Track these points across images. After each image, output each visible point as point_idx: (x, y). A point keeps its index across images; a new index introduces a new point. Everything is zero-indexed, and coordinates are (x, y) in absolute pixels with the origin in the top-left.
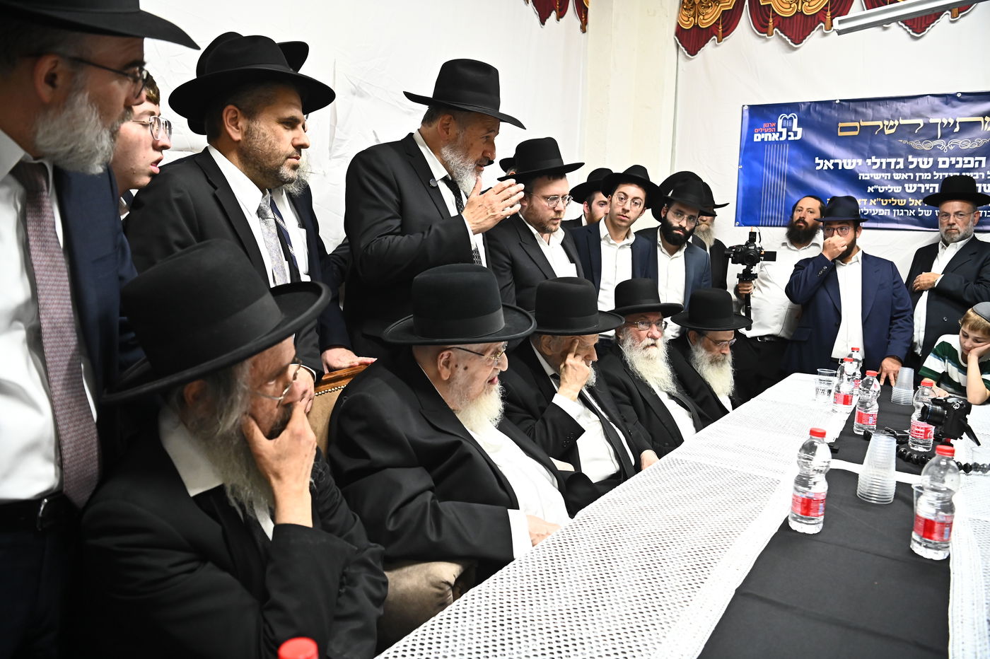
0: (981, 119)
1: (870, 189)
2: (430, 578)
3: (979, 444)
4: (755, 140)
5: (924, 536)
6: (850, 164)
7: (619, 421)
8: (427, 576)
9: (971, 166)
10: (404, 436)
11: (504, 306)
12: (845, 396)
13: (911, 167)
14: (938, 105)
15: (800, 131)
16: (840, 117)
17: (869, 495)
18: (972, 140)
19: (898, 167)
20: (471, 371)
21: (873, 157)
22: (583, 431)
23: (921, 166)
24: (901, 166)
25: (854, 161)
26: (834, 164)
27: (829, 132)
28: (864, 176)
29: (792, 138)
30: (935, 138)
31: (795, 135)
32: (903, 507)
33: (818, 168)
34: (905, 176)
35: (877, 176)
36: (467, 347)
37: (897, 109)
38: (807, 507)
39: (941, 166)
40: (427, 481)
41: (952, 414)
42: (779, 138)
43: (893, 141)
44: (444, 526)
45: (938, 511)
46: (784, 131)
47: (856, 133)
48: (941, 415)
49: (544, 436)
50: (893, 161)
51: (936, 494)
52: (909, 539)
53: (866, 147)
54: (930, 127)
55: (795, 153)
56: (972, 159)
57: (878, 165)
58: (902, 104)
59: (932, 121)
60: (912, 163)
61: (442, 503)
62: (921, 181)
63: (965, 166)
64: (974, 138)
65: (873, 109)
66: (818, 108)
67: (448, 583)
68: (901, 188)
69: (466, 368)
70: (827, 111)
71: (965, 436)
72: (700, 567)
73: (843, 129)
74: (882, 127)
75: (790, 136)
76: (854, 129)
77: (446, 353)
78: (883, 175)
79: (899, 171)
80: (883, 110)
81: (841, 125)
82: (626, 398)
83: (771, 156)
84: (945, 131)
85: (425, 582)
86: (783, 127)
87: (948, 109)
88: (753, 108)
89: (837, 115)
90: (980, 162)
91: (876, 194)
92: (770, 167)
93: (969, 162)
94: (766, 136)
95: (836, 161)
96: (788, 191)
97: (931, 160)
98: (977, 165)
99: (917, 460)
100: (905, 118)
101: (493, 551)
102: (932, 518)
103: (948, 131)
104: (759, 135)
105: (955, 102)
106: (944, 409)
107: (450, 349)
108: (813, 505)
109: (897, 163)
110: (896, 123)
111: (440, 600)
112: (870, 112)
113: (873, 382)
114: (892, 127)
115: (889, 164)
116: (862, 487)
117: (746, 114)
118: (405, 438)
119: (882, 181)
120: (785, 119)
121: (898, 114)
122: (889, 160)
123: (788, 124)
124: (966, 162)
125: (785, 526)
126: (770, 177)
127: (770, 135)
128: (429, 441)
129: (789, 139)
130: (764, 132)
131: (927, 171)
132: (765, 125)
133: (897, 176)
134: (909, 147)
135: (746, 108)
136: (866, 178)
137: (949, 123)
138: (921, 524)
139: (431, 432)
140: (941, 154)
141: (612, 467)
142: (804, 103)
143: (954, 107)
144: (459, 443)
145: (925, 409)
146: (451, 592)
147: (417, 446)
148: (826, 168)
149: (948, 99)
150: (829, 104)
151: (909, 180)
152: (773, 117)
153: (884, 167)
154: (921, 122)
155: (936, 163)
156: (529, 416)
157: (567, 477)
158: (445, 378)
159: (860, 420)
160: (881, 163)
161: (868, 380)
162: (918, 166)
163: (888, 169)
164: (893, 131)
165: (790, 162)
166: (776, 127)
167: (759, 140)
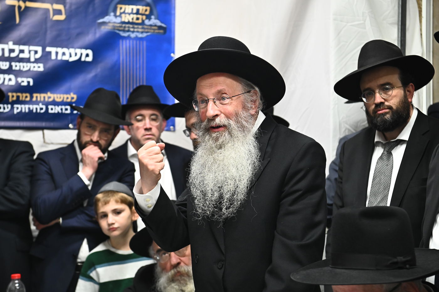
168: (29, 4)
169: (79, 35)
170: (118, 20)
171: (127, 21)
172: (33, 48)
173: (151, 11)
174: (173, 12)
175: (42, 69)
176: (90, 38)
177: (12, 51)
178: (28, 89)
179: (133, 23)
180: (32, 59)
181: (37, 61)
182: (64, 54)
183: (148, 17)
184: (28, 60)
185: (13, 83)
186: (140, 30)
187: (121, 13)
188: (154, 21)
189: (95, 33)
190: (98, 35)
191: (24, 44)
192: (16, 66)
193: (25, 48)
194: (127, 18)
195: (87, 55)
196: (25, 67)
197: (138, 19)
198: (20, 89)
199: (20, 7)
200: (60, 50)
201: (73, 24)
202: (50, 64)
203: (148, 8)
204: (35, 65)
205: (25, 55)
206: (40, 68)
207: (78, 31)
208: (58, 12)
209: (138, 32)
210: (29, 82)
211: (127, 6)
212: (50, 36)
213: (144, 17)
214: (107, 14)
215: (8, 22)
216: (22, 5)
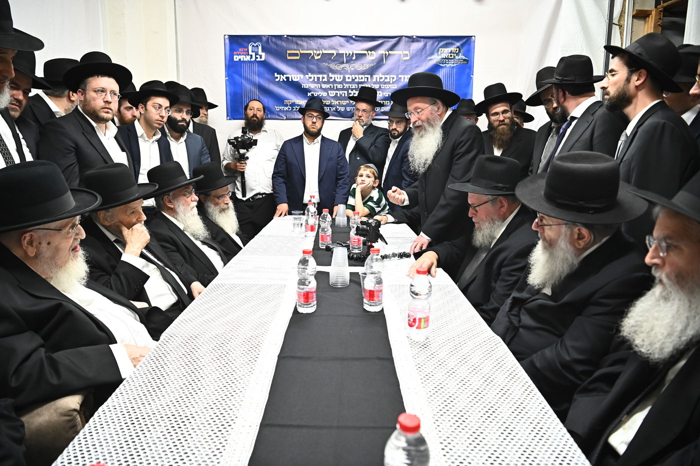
0: (366, 52)
1: (309, 94)
2: (59, 411)
3: (387, 244)
4: (235, 60)
5: (370, 300)
6: (296, 78)
7: (171, 266)
8: (56, 410)
9: (363, 80)
10: (10, 308)
11: (71, 190)
12: (311, 226)
13: (331, 80)
14: (343, 42)
15: (263, 54)
16: (288, 46)
17: (336, 284)
18: (363, 65)
19: (324, 80)
20: (53, 245)
21: (309, 74)
22: (148, 277)
23: (337, 80)
24: (325, 80)
25: (299, 76)
26: (286, 78)
27: (282, 56)
28: (305, 85)
29: (259, 59)
30: (343, 63)
31: (261, 58)
32: (355, 286)
33: (277, 80)
34: (328, 86)
35: (312, 86)
36: (46, 226)
37: (321, 44)
38: (307, 297)
39: (347, 80)
40: (38, 340)
41: (372, 229)
42: (250, 59)
43: (320, 64)
44: (62, 370)
45: (375, 284)
46: (254, 54)
47: (298, 58)
48: (367, 230)
49: (119, 286)
50: (321, 76)
51: (373, 275)
52: (362, 303)
53: (305, 67)
54: (340, 55)
55: (262, 69)
56: (363, 76)
57: (313, 78)
58: (323, 40)
59: (341, 52)
60: (331, 78)
61: (55, 354)
62: (337, 89)
63: (360, 80)
64: (364, 64)
65: (307, 43)
66: (274, 40)
67: (75, 410)
68: (326, 93)
69: (49, 243)
70: (279, 42)
71: (379, 240)
72: (253, 348)
73: (290, 55)
74: (313, 55)
75: (257, 58)
76: (296, 55)
77: (28, 235)
78: (316, 85)
79: (325, 83)
80: (313, 44)
82: (174, 248)
83: (246, 71)
84: (348, 59)
85: (55, 415)
86: (252, 52)
87: (348, 45)
88: (232, 38)
89: (285, 45)
90: (368, 78)
92: (247, 79)
93: (362, 78)
94: (242, 58)
95: (287, 76)
96: (260, 95)
97: (342, 76)
98: (366, 80)
99: (356, 258)
100: (325, 49)
101: (107, 378)
102: (372, 289)
103: (350, 59)
104: (237, 56)
105: (352, 41)
106: (367, 227)
107: (31, 231)
108: (310, 295)
109: (323, 78)
110: (321, 52)
111: (70, 424)
112: (305, 44)
113: (327, 215)
114: (318, 55)
115: (318, 78)
116: (332, 279)
117: (227, 41)
118: (12, 310)
119: (315, 89)
120: (253, 46)
121: (320, 47)
122: (318, 76)
123: (256, 50)
124: (360, 78)
125: (296, 311)
126: (248, 86)
127: (244, 56)
128: (35, 308)
129: (257, 60)
130: (240, 55)
131: (340, 83)
132: (240, 50)
133: (324, 86)
134: (329, 68)
135: (227, 37)
136: (306, 87)
137: (350, 54)
138: (368, 294)
139: (34, 301)
140: (346, 73)
141: (172, 299)
142: (264, 36)
143: (351, 44)
144: (60, 305)
145: (358, 228)
146: (78, 416)
147: (24, 314)
148: (281, 80)
149: (348, 38)
150: (280, 37)
151: (331, 89)
152: (245, 44)
153: (316, 80)
154: (334, 52)
155: (344, 78)
156: (104, 273)
157: (146, 312)
158: (32, 255)
159: (323, 240)
160: (314, 77)
161: (324, 215)
162: (335, 80)
163: (318, 81)
164: (319, 57)
165: (259, 76)
166: (248, 51)
167: (238, 60)
168: (390, 52)
169: (417, 67)
170: (440, 57)
171: (444, 57)
172: (391, 76)
173: (459, 52)
174: (473, 50)
175: (396, 87)
177: (381, 78)
179: (448, 59)
180: (391, 82)
181: (394, 83)
183: (458, 54)
184: (389, 83)
185: (381, 95)
186: (453, 62)
187: (441, 53)
188: (461, 56)
189: (426, 66)
191: (387, 74)
192: (383, 86)
193: (388, 76)
194: (444, 56)
196: (387, 86)
197: (451, 56)
199: (386, 54)
201: (414, 61)
203: (458, 49)
204: (393, 85)
205: (388, 80)
207: (417, 65)
208: (406, 55)
209: (451, 63)
210: (389, 95)
211: (445, 49)
212: (401, 69)
213: (455, 55)
214: (432, 54)
215: (379, 63)
216: (387, 53)
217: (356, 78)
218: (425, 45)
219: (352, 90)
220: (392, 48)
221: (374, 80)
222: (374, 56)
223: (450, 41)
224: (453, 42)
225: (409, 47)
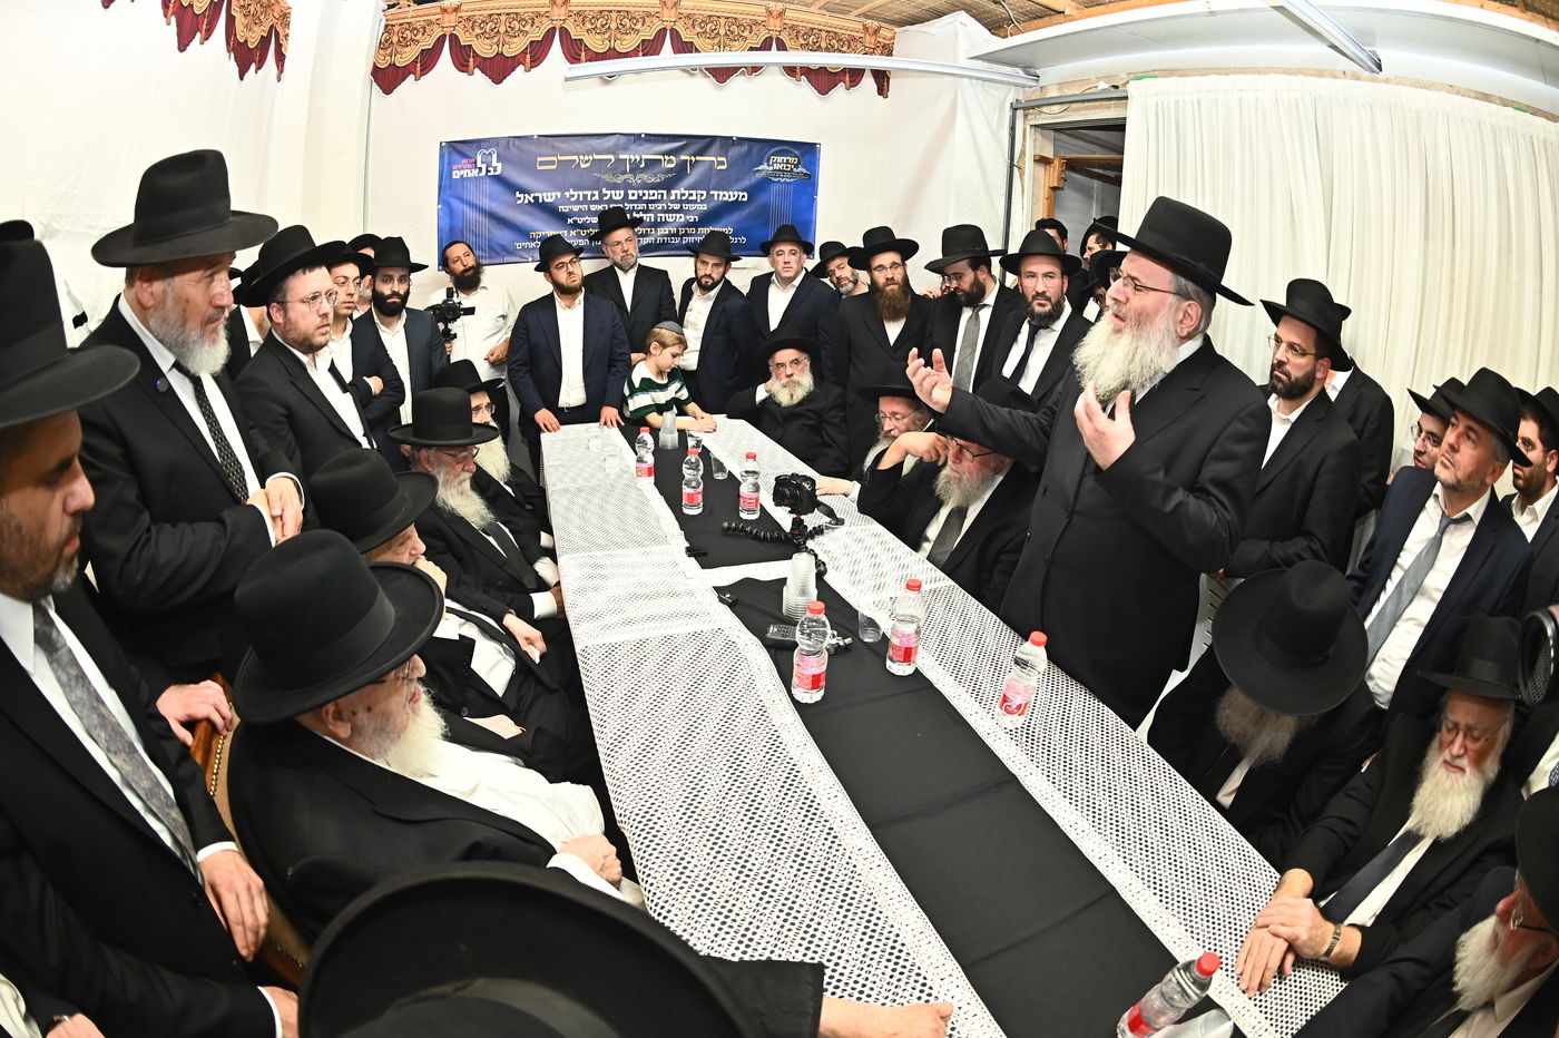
0: (661, 157)
1: (570, 221)
4: (454, 177)
6: (550, 197)
9: (655, 198)
13: (605, 198)
14: (625, 144)
15: (499, 166)
16: (539, 151)
17: (799, 609)
18: (655, 175)
19: (593, 198)
21: (571, 190)
23: (614, 198)
24: (596, 197)
25: (554, 194)
26: (534, 198)
27: (530, 168)
28: (563, 208)
29: (492, 173)
30: (625, 173)
31: (495, 171)
33: (519, 202)
35: (576, 208)
37: (591, 145)
39: (631, 198)
42: (479, 173)
43: (588, 175)
46: (484, 166)
47: (554, 167)
50: (589, 193)
53: (564, 180)
54: (620, 163)
55: (497, 188)
56: (655, 192)
57: (576, 197)
58: (595, 140)
59: (622, 157)
60: (605, 194)
63: (651, 198)
64: (657, 174)
65: (569, 145)
66: (517, 142)
69: (369, 709)
70: (525, 146)
73: (542, 163)
74: (577, 161)
75: (489, 171)
76: (552, 163)
78: (581, 206)
79: (595, 202)
80: (579, 146)
81: (539, 159)
83: (470, 192)
84: (633, 167)
86: (482, 163)
87: (633, 147)
88: (451, 145)
89: (535, 150)
90: (662, 194)
91: (575, 225)
92: (471, 205)
93: (653, 194)
94: (465, 173)
95: (536, 195)
96: (491, 228)
97: (622, 192)
98: (660, 198)
100: (597, 154)
103: (635, 168)
105: (640, 142)
109: (593, 195)
110: (591, 158)
112: (566, 147)
114: (587, 162)
115: (585, 196)
119: (580, 212)
120: (484, 154)
121: (592, 150)
122: (585, 192)
123: (488, 159)
124: (651, 194)
126: (472, 214)
127: (469, 171)
129: (489, 174)
130: (462, 169)
132: (464, 161)
134: (603, 181)
135: (444, 145)
136: (565, 210)
137: (636, 160)
140: (630, 186)
142: (504, 138)
143: (641, 145)
148: (526, 201)
149: (637, 137)
150: (526, 138)
152: (473, 151)
153: (581, 198)
154: (611, 157)
155: (626, 195)
160: (577, 195)
162: (611, 197)
163: (585, 201)
164: (588, 165)
165: (490, 198)
166: (476, 162)
167: (458, 177)
168: (698, 158)
169: (737, 180)
170: (771, 168)
171: (778, 169)
172: (700, 192)
173: (799, 163)
174: (817, 162)
175: (706, 209)
176: (747, 182)
177: (683, 195)
178: (695, 225)
179: (783, 171)
180: (699, 201)
181: (702, 202)
182: (724, 196)
183: (796, 166)
184: (695, 202)
185: (682, 220)
186: (789, 176)
187: (773, 163)
188: (800, 169)
189: (751, 179)
190: (753, 180)
191: (692, 189)
192: (686, 207)
193: (694, 192)
194: (777, 167)
195: (743, 196)
196: (693, 207)
197: (787, 167)
198: (689, 225)
199: (691, 161)
200: (721, 193)
201: (733, 173)
202: (712, 204)
203: (797, 159)
204: (701, 205)
205: (694, 198)
206: (704, 207)
207: (736, 177)
208: (722, 163)
209: (787, 178)
210: (695, 219)
211: (778, 158)
212: (713, 182)
213: (793, 166)
214: (762, 164)
215: (681, 172)
216: (693, 159)
217: (644, 195)
218: (750, 151)
219: (638, 212)
220: (701, 152)
221: (673, 198)
222: (670, 163)
223: (786, 147)
224: (791, 149)
225: (727, 151)
